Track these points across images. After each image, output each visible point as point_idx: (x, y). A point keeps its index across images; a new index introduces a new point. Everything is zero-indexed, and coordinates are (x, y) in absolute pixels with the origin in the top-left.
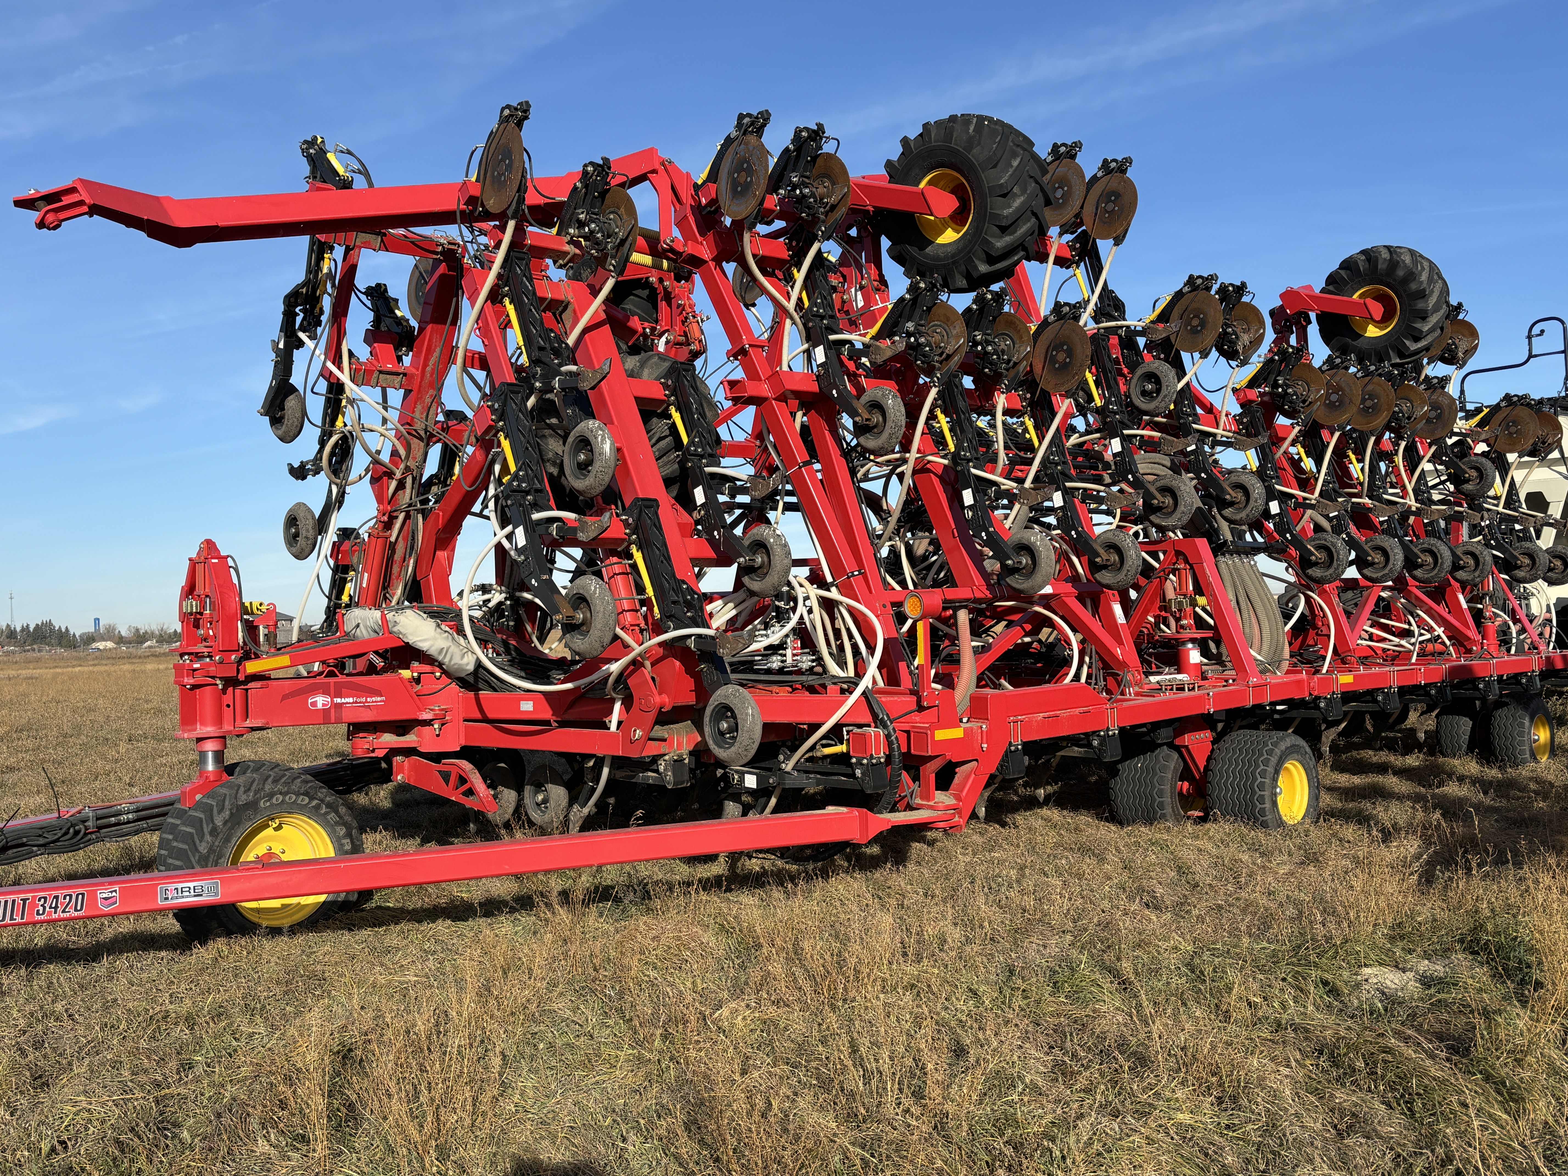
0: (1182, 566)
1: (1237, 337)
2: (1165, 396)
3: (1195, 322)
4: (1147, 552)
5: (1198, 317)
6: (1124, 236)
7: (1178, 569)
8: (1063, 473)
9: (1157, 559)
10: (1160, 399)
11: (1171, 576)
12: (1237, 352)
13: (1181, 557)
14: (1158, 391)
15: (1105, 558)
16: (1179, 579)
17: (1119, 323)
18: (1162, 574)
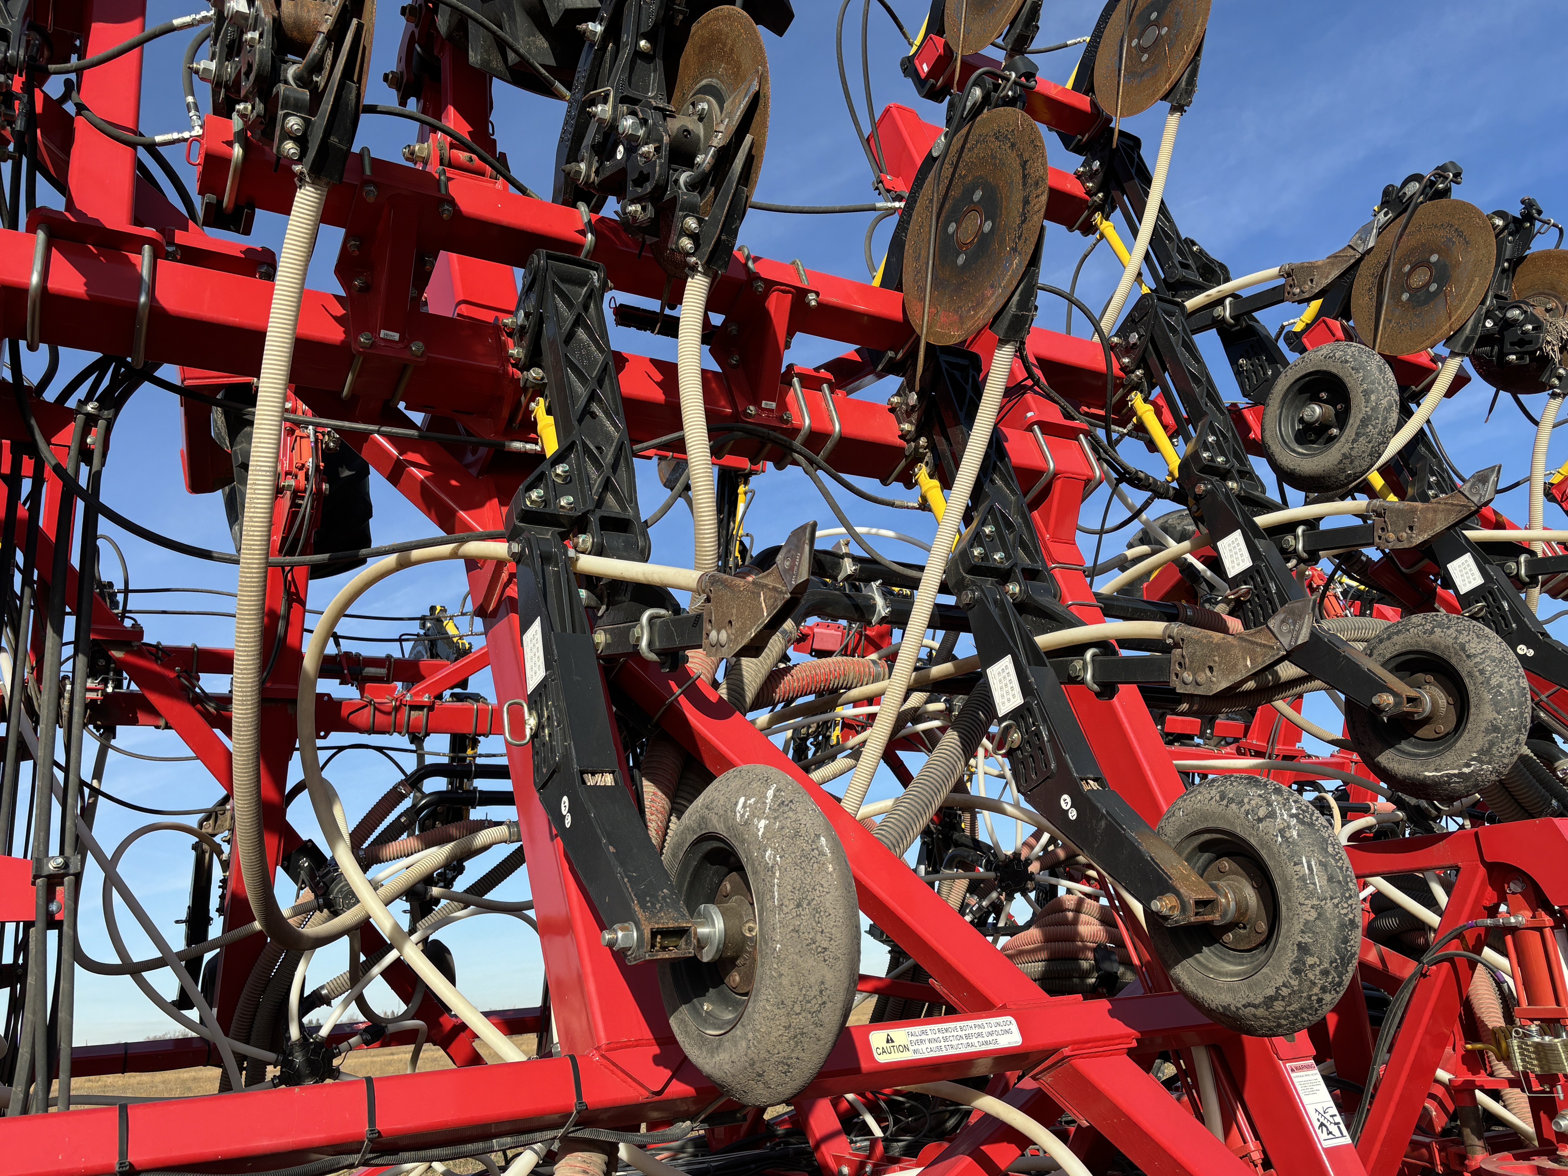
0: (1521, 919)
1: (1538, 327)
2: (1365, 422)
3: (1419, 279)
4: (1391, 879)
5: (1427, 264)
6: (1191, 82)
7: (1513, 930)
8: (1023, 606)
9: (1430, 902)
10: (1350, 431)
11: (1488, 953)
12: (1545, 361)
13: (1514, 887)
14: (1342, 419)
15: (1192, 895)
16: (1522, 961)
17: (1214, 292)
18: (1454, 949)
